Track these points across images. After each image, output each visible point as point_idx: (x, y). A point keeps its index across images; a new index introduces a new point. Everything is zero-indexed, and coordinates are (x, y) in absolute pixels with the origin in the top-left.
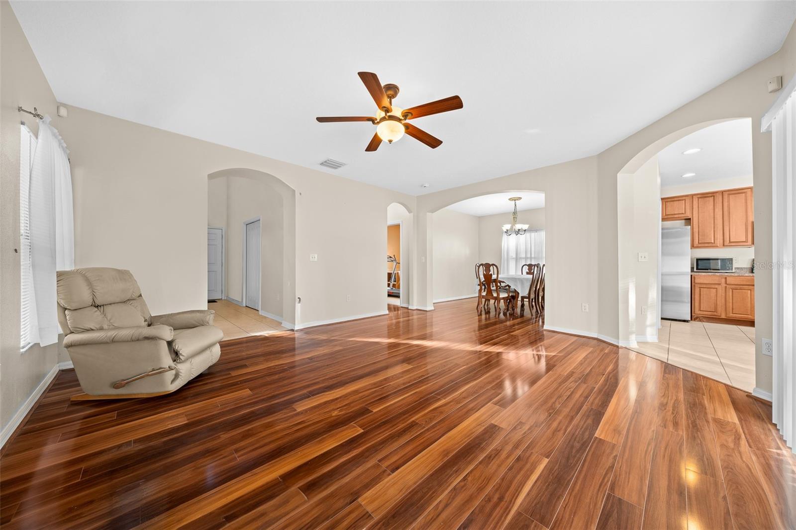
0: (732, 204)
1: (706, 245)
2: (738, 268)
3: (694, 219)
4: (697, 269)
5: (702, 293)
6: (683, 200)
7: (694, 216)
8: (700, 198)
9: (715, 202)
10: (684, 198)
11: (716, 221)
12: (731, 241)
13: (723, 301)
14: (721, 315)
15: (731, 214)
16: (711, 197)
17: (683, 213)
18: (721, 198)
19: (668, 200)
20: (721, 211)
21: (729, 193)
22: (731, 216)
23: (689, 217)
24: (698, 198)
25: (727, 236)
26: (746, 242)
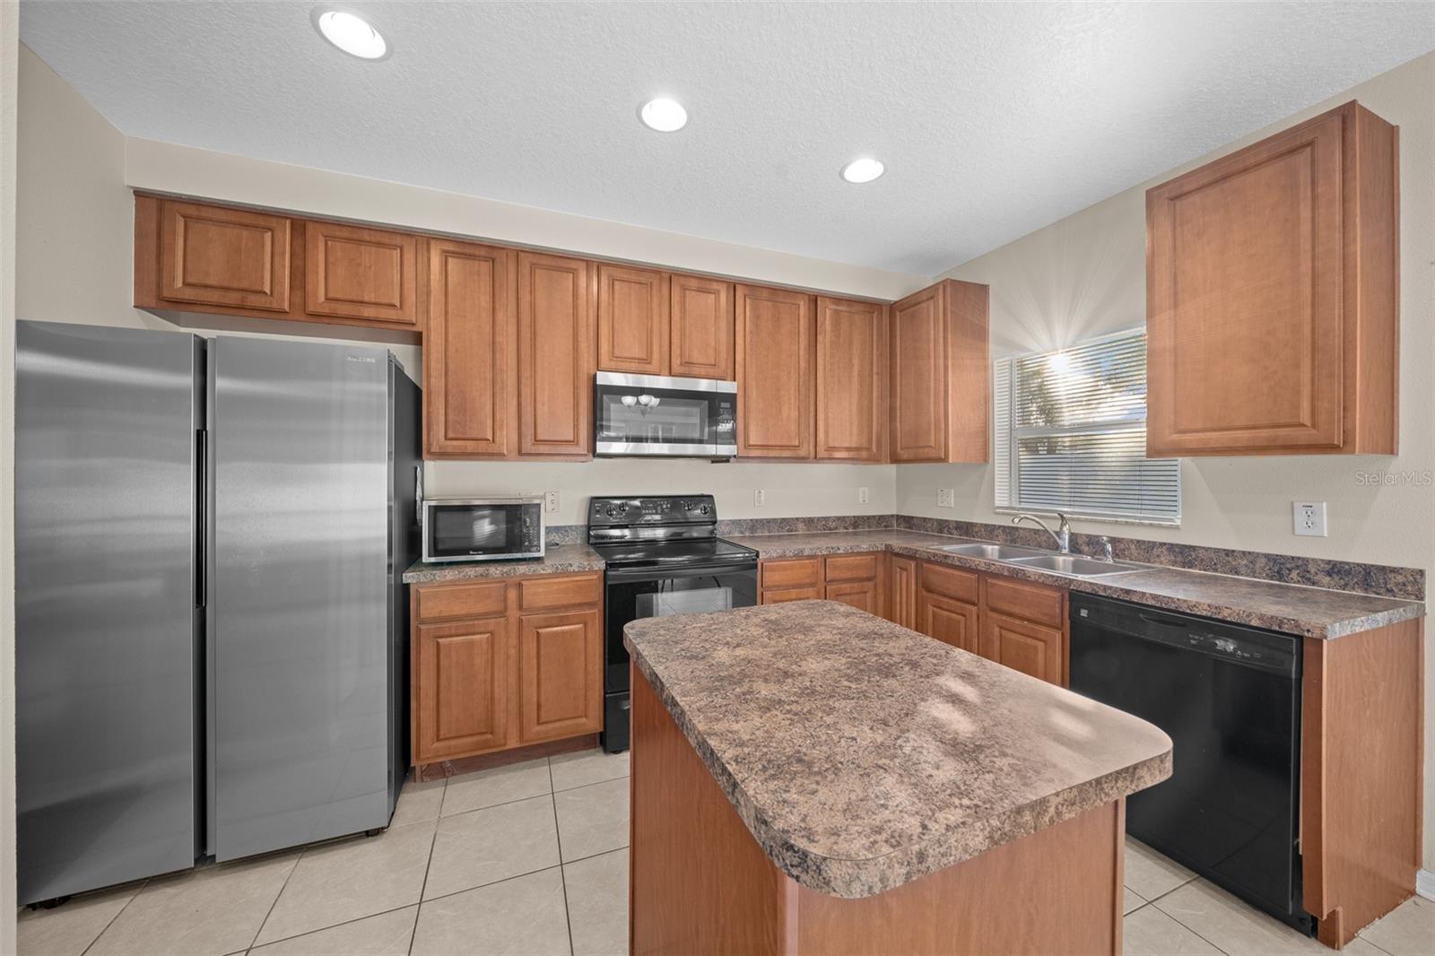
0: (541, 302)
1: (469, 447)
2: (557, 529)
3: (433, 337)
4: (435, 551)
5: (444, 662)
6: (395, 247)
7: (433, 324)
8: (454, 253)
9: (497, 286)
10: (398, 240)
11: (498, 356)
12: (539, 438)
13: (513, 680)
14: (505, 738)
15: (539, 338)
16: (486, 259)
17: (395, 306)
18: (512, 276)
19: (338, 232)
20: (515, 320)
21: (535, 261)
22: (538, 345)
23: (413, 324)
24: (446, 255)
25: (528, 418)
26: (575, 442)
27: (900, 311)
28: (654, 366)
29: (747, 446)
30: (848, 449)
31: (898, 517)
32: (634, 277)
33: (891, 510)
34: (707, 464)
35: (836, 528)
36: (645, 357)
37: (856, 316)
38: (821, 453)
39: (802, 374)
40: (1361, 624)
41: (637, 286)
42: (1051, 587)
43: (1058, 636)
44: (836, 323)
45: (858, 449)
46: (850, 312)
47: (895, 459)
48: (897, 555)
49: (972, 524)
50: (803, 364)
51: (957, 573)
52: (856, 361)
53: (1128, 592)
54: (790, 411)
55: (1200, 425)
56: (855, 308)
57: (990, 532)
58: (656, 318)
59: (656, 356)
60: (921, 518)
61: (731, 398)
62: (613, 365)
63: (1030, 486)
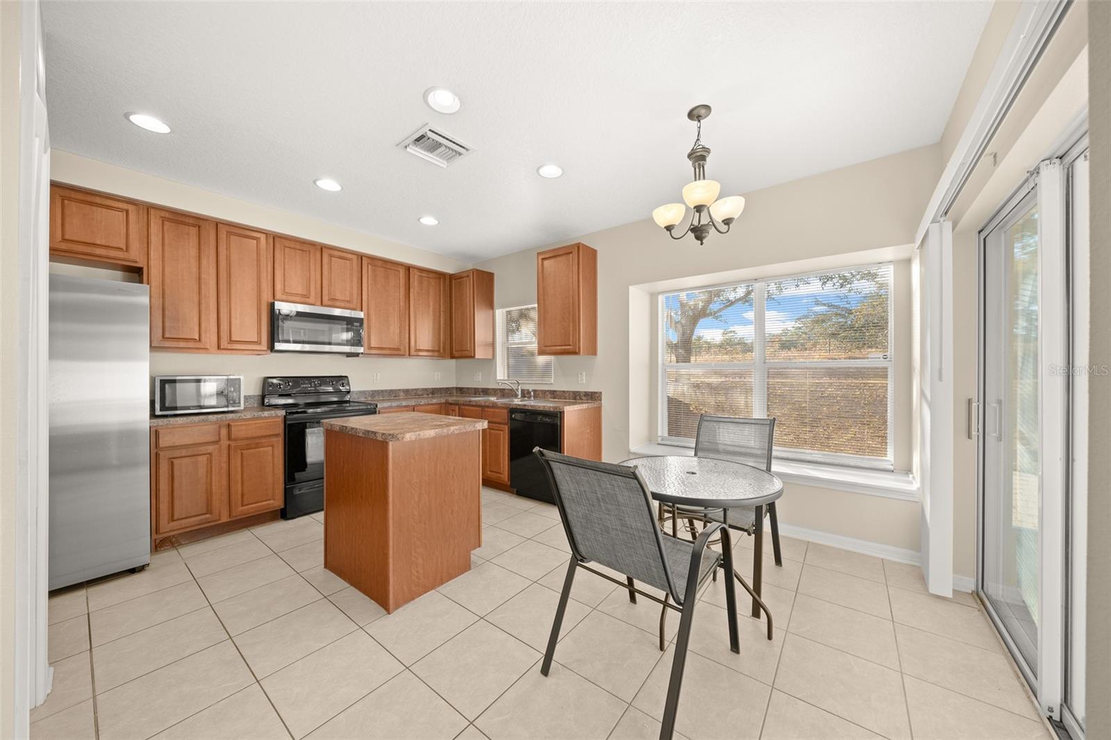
0: (235, 256)
1: (182, 344)
3: (152, 272)
4: (163, 409)
5: (175, 473)
6: (122, 210)
7: (152, 263)
8: (169, 220)
9: (202, 242)
10: (124, 206)
11: (203, 287)
12: (233, 339)
13: (224, 482)
14: (220, 516)
15: (233, 278)
16: (194, 226)
17: (122, 249)
18: (213, 237)
19: (73, 195)
20: (215, 266)
21: (229, 230)
22: (233, 282)
23: (136, 262)
24: (164, 219)
25: (224, 327)
26: (259, 343)
27: (455, 280)
28: (312, 300)
29: (370, 348)
30: (428, 351)
31: (457, 388)
32: (298, 246)
33: (454, 385)
34: (344, 358)
35: (422, 395)
36: (305, 294)
37: (432, 280)
38: (413, 352)
39: (401, 308)
40: (577, 407)
41: (300, 252)
42: (503, 408)
43: (507, 427)
44: (421, 283)
45: (433, 351)
46: (428, 277)
47: (452, 357)
48: (451, 404)
49: (488, 389)
50: (402, 304)
51: (474, 408)
52: (431, 304)
53: (525, 405)
54: (394, 329)
55: (559, 344)
56: (431, 275)
57: (495, 392)
58: (312, 272)
59: (313, 293)
60: (466, 388)
61: (360, 321)
62: (284, 297)
63: (512, 370)
